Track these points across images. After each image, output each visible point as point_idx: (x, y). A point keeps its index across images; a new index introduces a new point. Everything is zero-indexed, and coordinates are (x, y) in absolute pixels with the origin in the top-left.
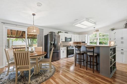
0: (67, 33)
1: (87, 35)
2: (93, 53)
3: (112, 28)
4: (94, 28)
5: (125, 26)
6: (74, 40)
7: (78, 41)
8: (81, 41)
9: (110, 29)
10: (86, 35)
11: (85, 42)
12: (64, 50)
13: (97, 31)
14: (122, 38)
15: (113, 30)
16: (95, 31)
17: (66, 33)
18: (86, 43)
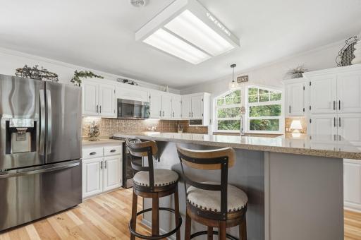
0: (133, 84)
1: (210, 97)
2: (218, 194)
3: (295, 66)
4: (233, 66)
5: (339, 60)
6: (161, 113)
7: (178, 118)
8: (186, 117)
9: (288, 73)
10: (206, 95)
11: (200, 122)
12: (106, 159)
13: (243, 79)
14: (337, 105)
15: (298, 73)
16: (236, 80)
17: (125, 81)
18: (205, 124)
